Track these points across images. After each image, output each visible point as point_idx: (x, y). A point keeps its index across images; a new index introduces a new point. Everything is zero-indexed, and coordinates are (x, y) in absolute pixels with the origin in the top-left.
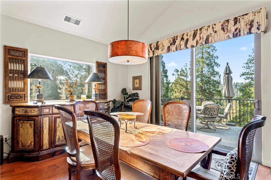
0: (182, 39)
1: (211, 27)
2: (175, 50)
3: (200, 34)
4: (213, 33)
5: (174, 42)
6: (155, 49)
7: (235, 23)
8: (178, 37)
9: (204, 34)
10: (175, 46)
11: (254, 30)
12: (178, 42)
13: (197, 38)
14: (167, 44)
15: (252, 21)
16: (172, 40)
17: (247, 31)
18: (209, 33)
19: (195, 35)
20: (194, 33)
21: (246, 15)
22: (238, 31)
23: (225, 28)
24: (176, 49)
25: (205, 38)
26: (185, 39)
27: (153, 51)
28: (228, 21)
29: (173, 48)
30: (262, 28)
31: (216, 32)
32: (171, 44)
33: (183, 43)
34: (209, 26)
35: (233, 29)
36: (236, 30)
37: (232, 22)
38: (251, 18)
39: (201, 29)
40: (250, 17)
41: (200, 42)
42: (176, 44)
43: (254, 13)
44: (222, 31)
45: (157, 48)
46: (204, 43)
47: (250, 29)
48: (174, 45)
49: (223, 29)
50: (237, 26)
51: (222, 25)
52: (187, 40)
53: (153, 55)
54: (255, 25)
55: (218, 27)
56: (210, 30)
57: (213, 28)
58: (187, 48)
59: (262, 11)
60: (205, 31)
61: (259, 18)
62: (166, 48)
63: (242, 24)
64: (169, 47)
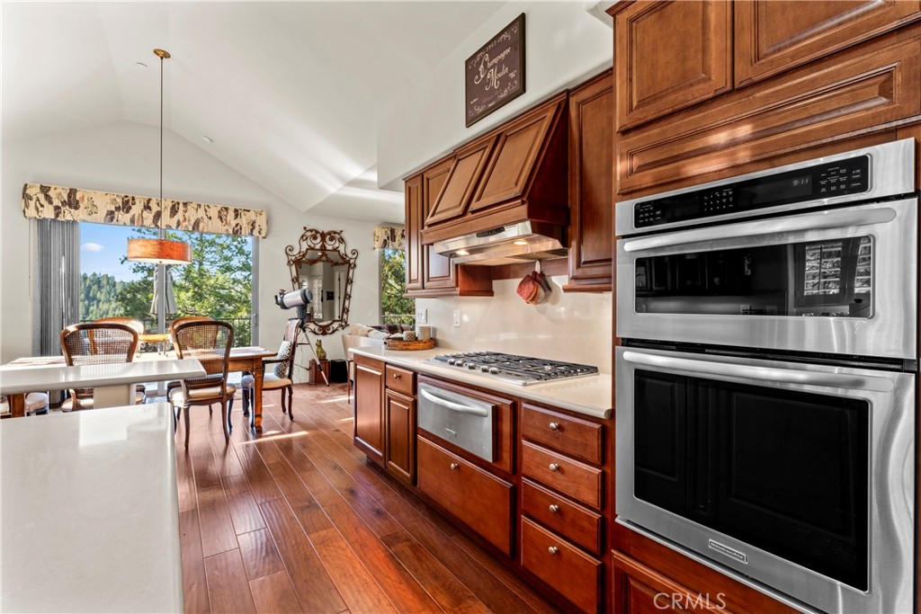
0: (147, 207)
1: (202, 206)
2: (128, 223)
3: (185, 212)
4: (205, 217)
5: (126, 205)
6: (64, 203)
7: (236, 216)
8: (137, 201)
9: (193, 215)
10: (128, 217)
11: (255, 233)
12: (136, 209)
13: (179, 216)
14: (104, 205)
15: (254, 222)
16: (120, 201)
17: (248, 231)
18: (199, 216)
19: (174, 211)
20: (174, 206)
21: (248, 211)
22: (239, 227)
23: (224, 218)
24: (132, 221)
25: (193, 221)
26: (155, 208)
27: (57, 208)
28: (226, 209)
29: (124, 217)
30: (263, 234)
31: (210, 218)
32: (118, 209)
33: (149, 217)
34: (199, 206)
35: (234, 223)
36: (237, 225)
37: (231, 214)
38: (254, 218)
39: (185, 204)
40: (252, 216)
41: (184, 224)
42: (132, 212)
43: (256, 213)
44: (219, 220)
45: (72, 202)
46: (191, 229)
47: (252, 230)
48: (128, 212)
49: (221, 218)
50: (238, 221)
51: (219, 212)
52: (158, 215)
53: (57, 215)
54: (257, 227)
55: (214, 212)
56: (201, 213)
57: (206, 211)
58: (157, 227)
59: (264, 213)
60: (193, 211)
61: (261, 221)
62: (102, 213)
63: (243, 221)
64: (112, 212)
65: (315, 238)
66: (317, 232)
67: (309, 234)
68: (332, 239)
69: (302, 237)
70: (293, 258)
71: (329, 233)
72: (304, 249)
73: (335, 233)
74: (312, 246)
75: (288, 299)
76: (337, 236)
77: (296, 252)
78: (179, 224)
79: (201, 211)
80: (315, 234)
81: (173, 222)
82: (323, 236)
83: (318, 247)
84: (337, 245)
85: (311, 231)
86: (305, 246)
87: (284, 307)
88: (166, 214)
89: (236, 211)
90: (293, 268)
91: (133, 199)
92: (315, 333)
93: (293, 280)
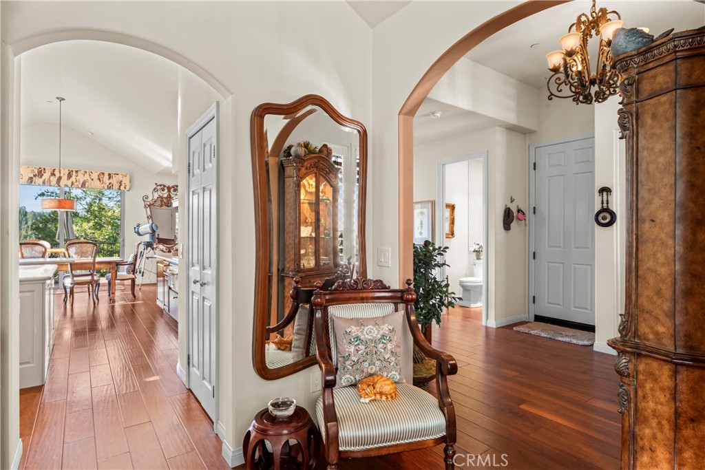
0: (53, 174)
1: (88, 173)
2: (42, 184)
3: (77, 176)
4: (90, 180)
5: (40, 173)
7: (110, 178)
8: (47, 171)
9: (81, 178)
10: (42, 180)
11: (122, 188)
12: (46, 176)
13: (73, 179)
14: (27, 174)
15: (121, 181)
16: (36, 171)
17: (117, 187)
18: (86, 179)
19: (70, 176)
20: (69, 173)
21: (118, 174)
23: (101, 179)
24: (44, 183)
25: (81, 182)
26: (57, 175)
28: (103, 174)
29: (38, 180)
30: (127, 189)
31: (92, 180)
32: (35, 176)
33: (54, 180)
34: (86, 172)
35: (108, 182)
36: (110, 183)
37: (106, 177)
38: (121, 179)
39: (77, 172)
40: (120, 178)
41: (76, 184)
42: (43, 177)
43: (123, 176)
44: (98, 181)
46: (80, 186)
47: (120, 186)
48: (41, 177)
49: (99, 179)
50: (111, 181)
51: (98, 176)
52: (60, 178)
54: (123, 185)
55: (95, 176)
56: (87, 177)
57: (90, 175)
58: (59, 186)
59: (128, 176)
60: (82, 176)
61: (126, 181)
62: (26, 179)
63: (114, 181)
64: (32, 178)
65: (163, 190)
66: (165, 186)
67: (159, 187)
68: (175, 191)
69: (155, 189)
70: (148, 203)
71: (173, 187)
72: (155, 197)
74: (161, 195)
75: (141, 230)
77: (150, 199)
78: (72, 184)
79: (87, 175)
80: (163, 187)
81: (69, 183)
82: (169, 189)
83: (165, 196)
85: (161, 185)
86: (156, 195)
87: (139, 234)
88: (64, 178)
89: (109, 174)
90: (148, 209)
91: (44, 169)
92: (163, 251)
93: (148, 217)
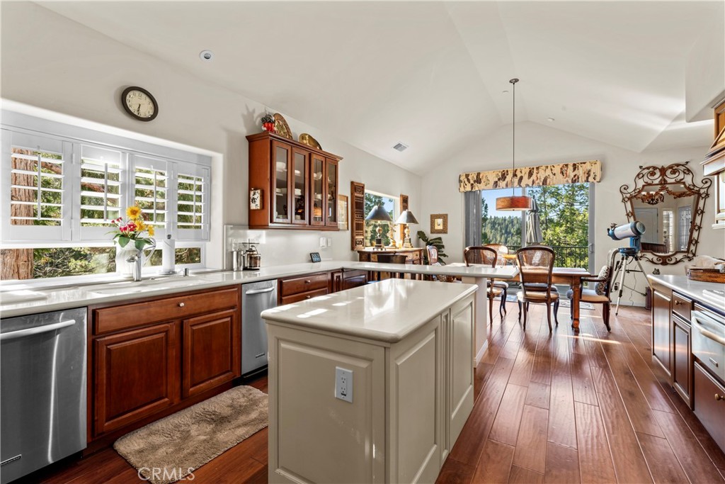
0: (515, 175)
1: (549, 168)
2: (505, 187)
3: (537, 173)
4: (551, 175)
5: (503, 177)
6: (475, 181)
7: (574, 169)
8: (509, 172)
9: (542, 175)
10: (505, 182)
11: (591, 179)
12: (509, 178)
13: (534, 177)
14: (493, 179)
15: (590, 171)
16: (500, 174)
17: (584, 179)
18: (547, 175)
19: (530, 174)
20: (530, 171)
21: (584, 163)
22: (576, 177)
24: (507, 185)
25: (543, 179)
26: (519, 176)
27: (472, 185)
28: (567, 165)
29: (502, 184)
30: (598, 179)
31: (555, 174)
32: (499, 179)
33: (516, 180)
34: (547, 167)
35: (572, 175)
36: (575, 176)
37: (571, 168)
38: (589, 168)
39: (538, 168)
40: (588, 166)
41: (537, 182)
42: (506, 180)
43: (591, 164)
44: (561, 175)
45: (478, 181)
46: (541, 184)
47: (587, 178)
49: (562, 173)
50: (576, 172)
51: (561, 169)
52: (521, 178)
53: (472, 189)
54: (592, 175)
55: (557, 170)
56: (548, 172)
57: (552, 170)
58: (520, 186)
59: (598, 163)
60: (543, 172)
61: (596, 169)
62: (492, 183)
63: (581, 172)
64: (497, 182)
65: (653, 174)
66: (655, 168)
67: (646, 171)
68: (674, 172)
69: (638, 175)
70: (628, 195)
71: (671, 167)
72: (640, 186)
73: (678, 165)
74: (650, 182)
75: (618, 232)
76: (682, 168)
77: (630, 190)
78: (533, 182)
79: (549, 170)
80: (652, 170)
81: (530, 182)
82: (663, 171)
83: (657, 182)
84: (681, 176)
85: (648, 168)
86: (641, 183)
87: (614, 237)
88: (526, 177)
89: (574, 165)
90: (629, 204)
91: (507, 171)
92: (652, 262)
93: (628, 215)
